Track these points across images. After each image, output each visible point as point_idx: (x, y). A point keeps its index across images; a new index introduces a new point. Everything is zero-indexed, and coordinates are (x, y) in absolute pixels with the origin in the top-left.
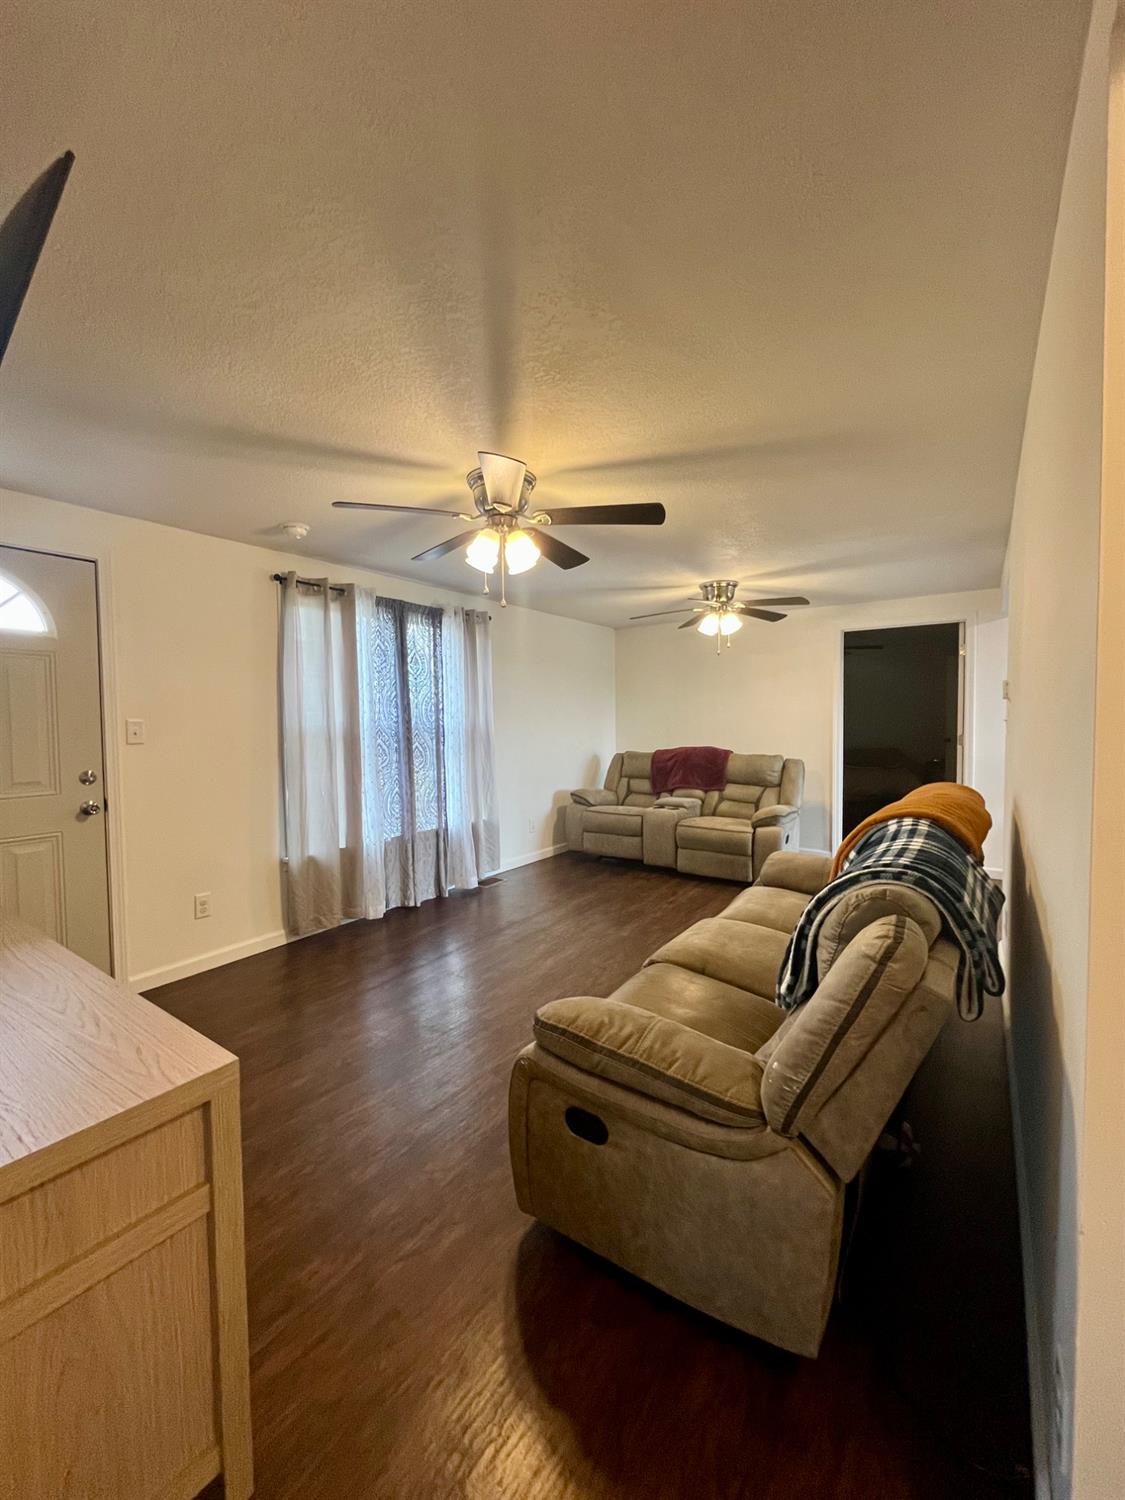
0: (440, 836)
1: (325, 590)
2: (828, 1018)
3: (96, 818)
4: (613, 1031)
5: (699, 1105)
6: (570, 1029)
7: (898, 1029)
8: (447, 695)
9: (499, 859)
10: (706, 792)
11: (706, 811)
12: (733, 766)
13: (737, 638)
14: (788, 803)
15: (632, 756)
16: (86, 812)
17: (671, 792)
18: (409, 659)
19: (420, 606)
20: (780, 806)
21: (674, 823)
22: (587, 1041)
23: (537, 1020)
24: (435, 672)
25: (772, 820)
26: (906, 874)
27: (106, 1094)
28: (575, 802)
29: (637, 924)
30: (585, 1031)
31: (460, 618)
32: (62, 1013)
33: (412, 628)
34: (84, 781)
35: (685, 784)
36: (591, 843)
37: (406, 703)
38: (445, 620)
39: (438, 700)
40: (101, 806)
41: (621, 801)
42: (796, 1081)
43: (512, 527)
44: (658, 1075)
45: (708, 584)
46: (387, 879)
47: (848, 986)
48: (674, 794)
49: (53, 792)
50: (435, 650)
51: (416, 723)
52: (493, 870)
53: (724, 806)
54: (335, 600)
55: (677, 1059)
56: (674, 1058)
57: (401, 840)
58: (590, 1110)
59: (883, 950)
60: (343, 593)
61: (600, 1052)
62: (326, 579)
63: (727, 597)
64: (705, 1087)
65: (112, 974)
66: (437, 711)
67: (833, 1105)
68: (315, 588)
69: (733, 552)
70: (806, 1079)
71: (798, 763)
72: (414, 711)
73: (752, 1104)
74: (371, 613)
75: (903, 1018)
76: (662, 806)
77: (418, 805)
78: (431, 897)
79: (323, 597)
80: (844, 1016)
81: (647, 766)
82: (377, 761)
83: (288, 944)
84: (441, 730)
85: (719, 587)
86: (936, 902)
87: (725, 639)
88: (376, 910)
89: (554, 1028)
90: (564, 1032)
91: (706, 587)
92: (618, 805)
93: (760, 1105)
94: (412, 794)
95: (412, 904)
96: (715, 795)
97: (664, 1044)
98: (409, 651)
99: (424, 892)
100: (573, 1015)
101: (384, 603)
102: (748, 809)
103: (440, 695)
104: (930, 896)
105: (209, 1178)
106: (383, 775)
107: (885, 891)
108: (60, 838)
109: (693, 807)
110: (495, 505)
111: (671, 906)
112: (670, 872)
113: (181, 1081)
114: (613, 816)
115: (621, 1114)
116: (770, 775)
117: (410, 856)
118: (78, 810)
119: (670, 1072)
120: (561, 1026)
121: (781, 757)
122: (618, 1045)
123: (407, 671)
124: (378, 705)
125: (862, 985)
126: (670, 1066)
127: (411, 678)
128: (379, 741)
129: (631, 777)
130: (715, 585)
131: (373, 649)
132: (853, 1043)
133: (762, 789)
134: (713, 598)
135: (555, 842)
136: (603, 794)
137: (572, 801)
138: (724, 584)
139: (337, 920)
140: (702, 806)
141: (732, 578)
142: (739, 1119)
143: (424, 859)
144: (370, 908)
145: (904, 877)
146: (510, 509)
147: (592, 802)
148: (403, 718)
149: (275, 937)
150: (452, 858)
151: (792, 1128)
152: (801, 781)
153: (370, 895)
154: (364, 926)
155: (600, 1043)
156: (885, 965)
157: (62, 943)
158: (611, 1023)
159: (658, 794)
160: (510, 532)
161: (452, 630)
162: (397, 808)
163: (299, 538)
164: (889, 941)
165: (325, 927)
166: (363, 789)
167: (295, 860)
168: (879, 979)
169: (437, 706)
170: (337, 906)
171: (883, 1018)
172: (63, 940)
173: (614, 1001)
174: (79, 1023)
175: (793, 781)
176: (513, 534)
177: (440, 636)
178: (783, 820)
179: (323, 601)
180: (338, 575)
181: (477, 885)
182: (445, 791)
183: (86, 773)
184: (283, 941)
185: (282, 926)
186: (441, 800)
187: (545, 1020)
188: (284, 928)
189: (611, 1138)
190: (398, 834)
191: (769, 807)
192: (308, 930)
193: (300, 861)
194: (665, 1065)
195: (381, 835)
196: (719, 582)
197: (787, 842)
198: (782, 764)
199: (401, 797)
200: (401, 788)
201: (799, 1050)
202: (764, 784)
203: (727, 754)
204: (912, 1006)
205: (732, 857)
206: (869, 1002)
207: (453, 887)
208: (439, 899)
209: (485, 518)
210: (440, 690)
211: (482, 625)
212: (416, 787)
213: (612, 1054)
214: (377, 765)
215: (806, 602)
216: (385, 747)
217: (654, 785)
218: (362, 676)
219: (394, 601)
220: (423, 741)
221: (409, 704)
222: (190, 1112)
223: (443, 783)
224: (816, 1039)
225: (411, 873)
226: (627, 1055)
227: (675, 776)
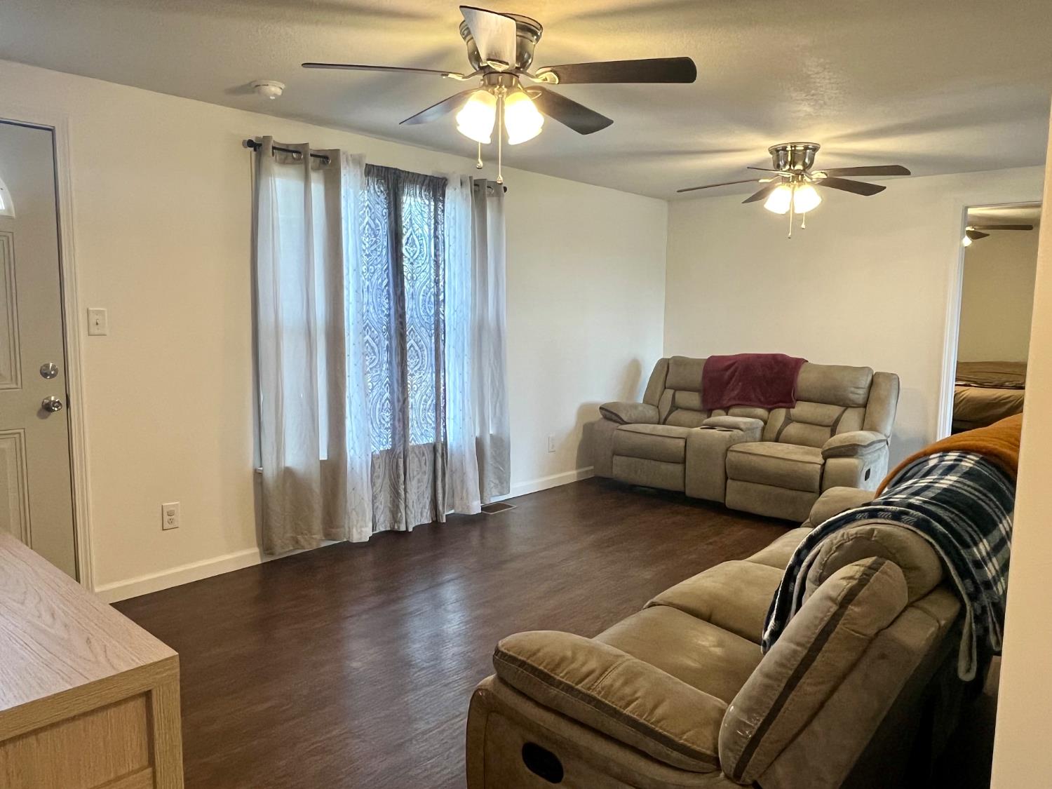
0: (438, 451)
1: (305, 158)
2: (784, 661)
3: (58, 415)
4: (574, 666)
5: (651, 745)
6: (529, 661)
7: (856, 677)
8: (450, 283)
9: (508, 483)
10: (770, 410)
11: (767, 435)
12: (804, 379)
13: (812, 217)
14: (873, 429)
15: (680, 362)
16: (47, 408)
17: (727, 410)
18: (404, 241)
19: (419, 175)
20: (862, 432)
21: (724, 447)
22: (546, 675)
23: (497, 651)
24: (436, 255)
25: (850, 450)
26: (907, 514)
27: (58, 673)
28: (606, 417)
29: (663, 567)
30: (544, 664)
31: (467, 190)
32: (23, 603)
33: (408, 202)
34: (45, 375)
35: (745, 401)
36: (621, 469)
37: (399, 292)
38: (449, 192)
39: (438, 289)
40: (64, 402)
41: (662, 421)
42: (750, 726)
43: (510, 87)
44: (615, 714)
45: (780, 147)
46: (374, 498)
47: (808, 628)
48: (731, 411)
49: (14, 386)
50: (436, 229)
51: (412, 317)
52: (502, 494)
53: (793, 429)
54: (316, 169)
55: (637, 699)
56: (634, 698)
57: (390, 453)
58: (547, 746)
59: (845, 591)
60: (327, 162)
61: (557, 687)
62: (306, 145)
63: (804, 164)
64: (661, 728)
65: (78, 579)
66: (437, 303)
67: (787, 755)
68: (294, 155)
69: (806, 108)
70: (759, 723)
71: (892, 378)
72: (409, 304)
73: (708, 749)
74: (359, 184)
75: (863, 666)
76: (712, 427)
77: (412, 414)
78: (426, 522)
79: (303, 167)
80: (799, 659)
81: (697, 377)
82: (365, 361)
83: (263, 564)
84: (442, 326)
85: (793, 152)
86: (937, 547)
87: (798, 218)
88: (362, 532)
89: (513, 659)
90: (523, 664)
91: (778, 151)
92: (659, 423)
93: (716, 750)
94: (405, 400)
95: (403, 528)
96: (781, 413)
97: (626, 683)
98: (404, 230)
99: (417, 515)
100: (535, 648)
101: (374, 172)
102: (821, 434)
103: (441, 283)
104: (931, 540)
105: (152, 762)
106: (372, 377)
107: (873, 530)
108: (23, 435)
109: (751, 429)
110: (489, 63)
111: (711, 547)
112: (717, 508)
113: (124, 668)
114: (649, 438)
115: (577, 753)
116: (852, 393)
117: (402, 472)
118: (40, 406)
119: (627, 711)
120: (520, 657)
121: (870, 369)
122: (577, 680)
123: (402, 254)
124: (366, 294)
125: (820, 627)
126: (628, 704)
127: (406, 263)
128: (367, 337)
129: (677, 389)
130: (789, 148)
131: (361, 228)
132: (809, 689)
133: (843, 409)
134: (785, 165)
135: (579, 466)
136: (640, 408)
137: (601, 416)
138: (800, 148)
139: (318, 541)
140: (763, 429)
141: (812, 137)
142: (692, 763)
143: (419, 477)
144: (354, 530)
145: (905, 517)
146: (507, 67)
147: (625, 418)
148: (396, 311)
149: (248, 556)
150: (451, 476)
151: (744, 774)
152: (893, 402)
153: (354, 514)
154: (347, 550)
155: (558, 678)
156: (846, 608)
157: (27, 545)
158: (573, 659)
159: (709, 412)
160: (508, 94)
161: (457, 203)
162: (387, 416)
163: (272, 98)
164: (854, 582)
165: (303, 548)
166: (347, 394)
167: (270, 471)
168: (838, 621)
169: (437, 295)
170: (317, 524)
171: (842, 664)
172: (28, 542)
173: (597, 641)
174: (37, 613)
175: (883, 402)
176: (511, 96)
177: (443, 211)
178: (864, 451)
179: (304, 172)
180: (321, 139)
181: (480, 512)
182: (445, 398)
183: (47, 366)
184: (258, 561)
185: (255, 542)
186: (439, 409)
187: (506, 651)
188: (259, 545)
189: (565, 776)
190: (389, 447)
191: (850, 432)
192: (284, 549)
193: (275, 473)
194: (623, 703)
195: (367, 447)
196: (794, 145)
197: (866, 478)
198: (870, 378)
199: (392, 402)
200: (392, 393)
201: (755, 693)
202: (846, 405)
203: (799, 363)
204: (874, 652)
205: (793, 493)
206: (826, 645)
207: (452, 511)
208: (435, 525)
209: (481, 77)
210: (441, 277)
211: (495, 199)
212: (410, 393)
213: (569, 689)
214: (364, 366)
215: (906, 172)
216: (374, 344)
217: (704, 400)
218: (348, 261)
219: (387, 169)
220: (419, 338)
221: (402, 293)
222: (133, 698)
223: (442, 388)
224: (770, 682)
225: (402, 493)
226: (584, 690)
227: (733, 390)
